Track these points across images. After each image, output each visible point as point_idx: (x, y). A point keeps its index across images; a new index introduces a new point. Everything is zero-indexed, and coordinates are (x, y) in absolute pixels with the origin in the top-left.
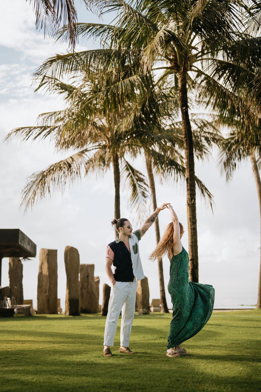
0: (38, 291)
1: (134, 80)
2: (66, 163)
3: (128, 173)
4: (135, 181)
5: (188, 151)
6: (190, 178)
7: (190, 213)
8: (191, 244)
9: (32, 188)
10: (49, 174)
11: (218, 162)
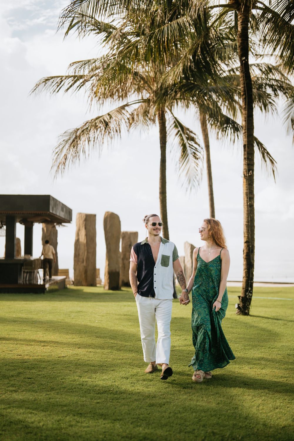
0: (75, 261)
1: (184, 22)
2: (103, 121)
3: (176, 131)
4: (185, 141)
5: (247, 112)
6: (247, 145)
7: (247, 187)
8: (247, 224)
9: (64, 147)
10: (83, 134)
11: (285, 119)
